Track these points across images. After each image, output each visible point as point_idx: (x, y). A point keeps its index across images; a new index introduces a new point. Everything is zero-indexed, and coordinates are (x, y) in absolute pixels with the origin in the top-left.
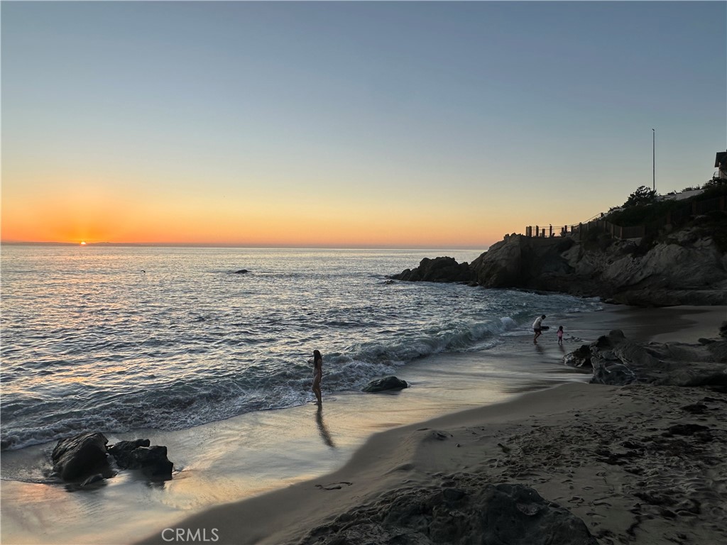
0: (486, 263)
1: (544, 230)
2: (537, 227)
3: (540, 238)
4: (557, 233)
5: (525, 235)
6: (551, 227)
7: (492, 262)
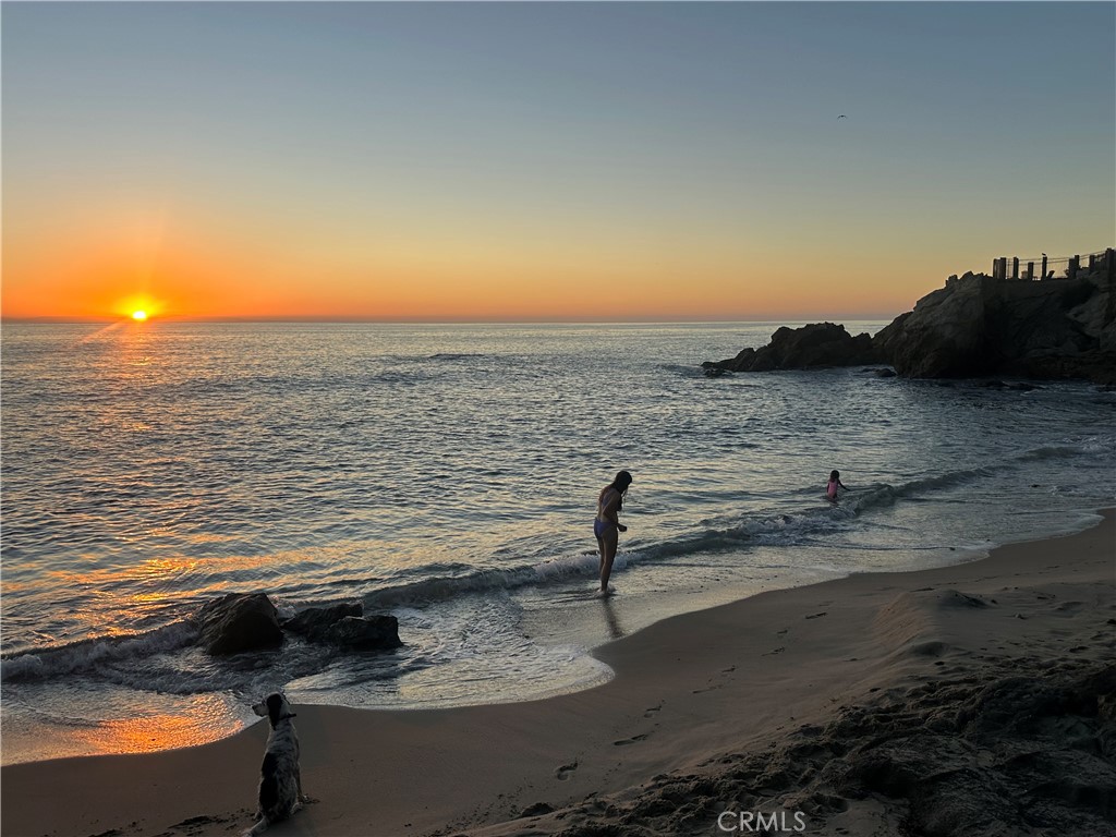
0: (910, 332)
1: (1031, 265)
2: (1016, 261)
3: (1023, 280)
4: (1059, 270)
5: (991, 275)
6: (1045, 259)
7: (925, 329)
